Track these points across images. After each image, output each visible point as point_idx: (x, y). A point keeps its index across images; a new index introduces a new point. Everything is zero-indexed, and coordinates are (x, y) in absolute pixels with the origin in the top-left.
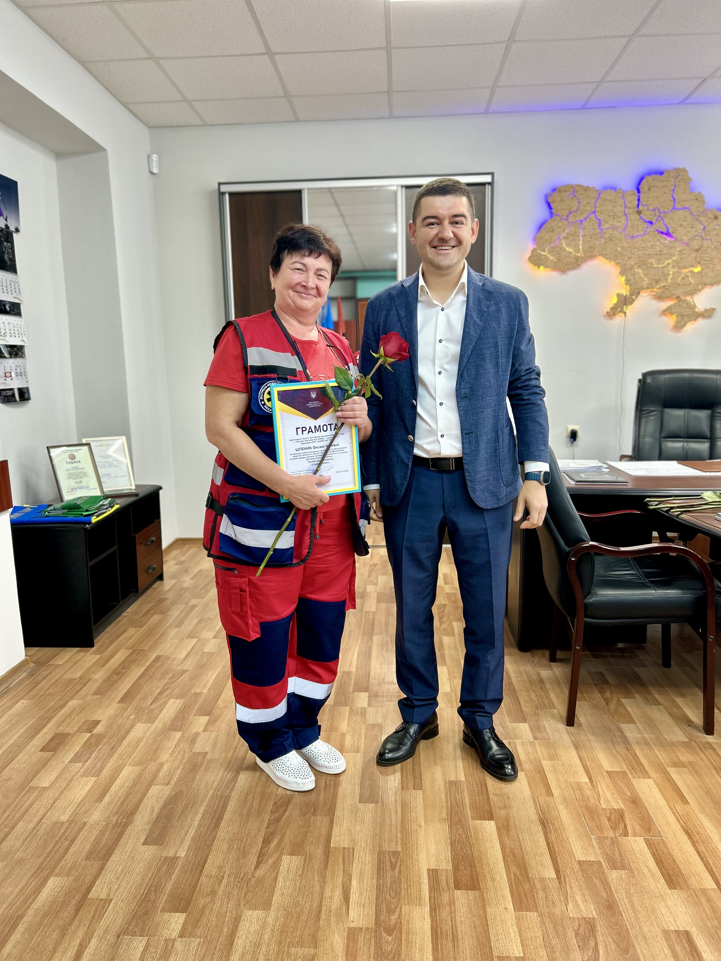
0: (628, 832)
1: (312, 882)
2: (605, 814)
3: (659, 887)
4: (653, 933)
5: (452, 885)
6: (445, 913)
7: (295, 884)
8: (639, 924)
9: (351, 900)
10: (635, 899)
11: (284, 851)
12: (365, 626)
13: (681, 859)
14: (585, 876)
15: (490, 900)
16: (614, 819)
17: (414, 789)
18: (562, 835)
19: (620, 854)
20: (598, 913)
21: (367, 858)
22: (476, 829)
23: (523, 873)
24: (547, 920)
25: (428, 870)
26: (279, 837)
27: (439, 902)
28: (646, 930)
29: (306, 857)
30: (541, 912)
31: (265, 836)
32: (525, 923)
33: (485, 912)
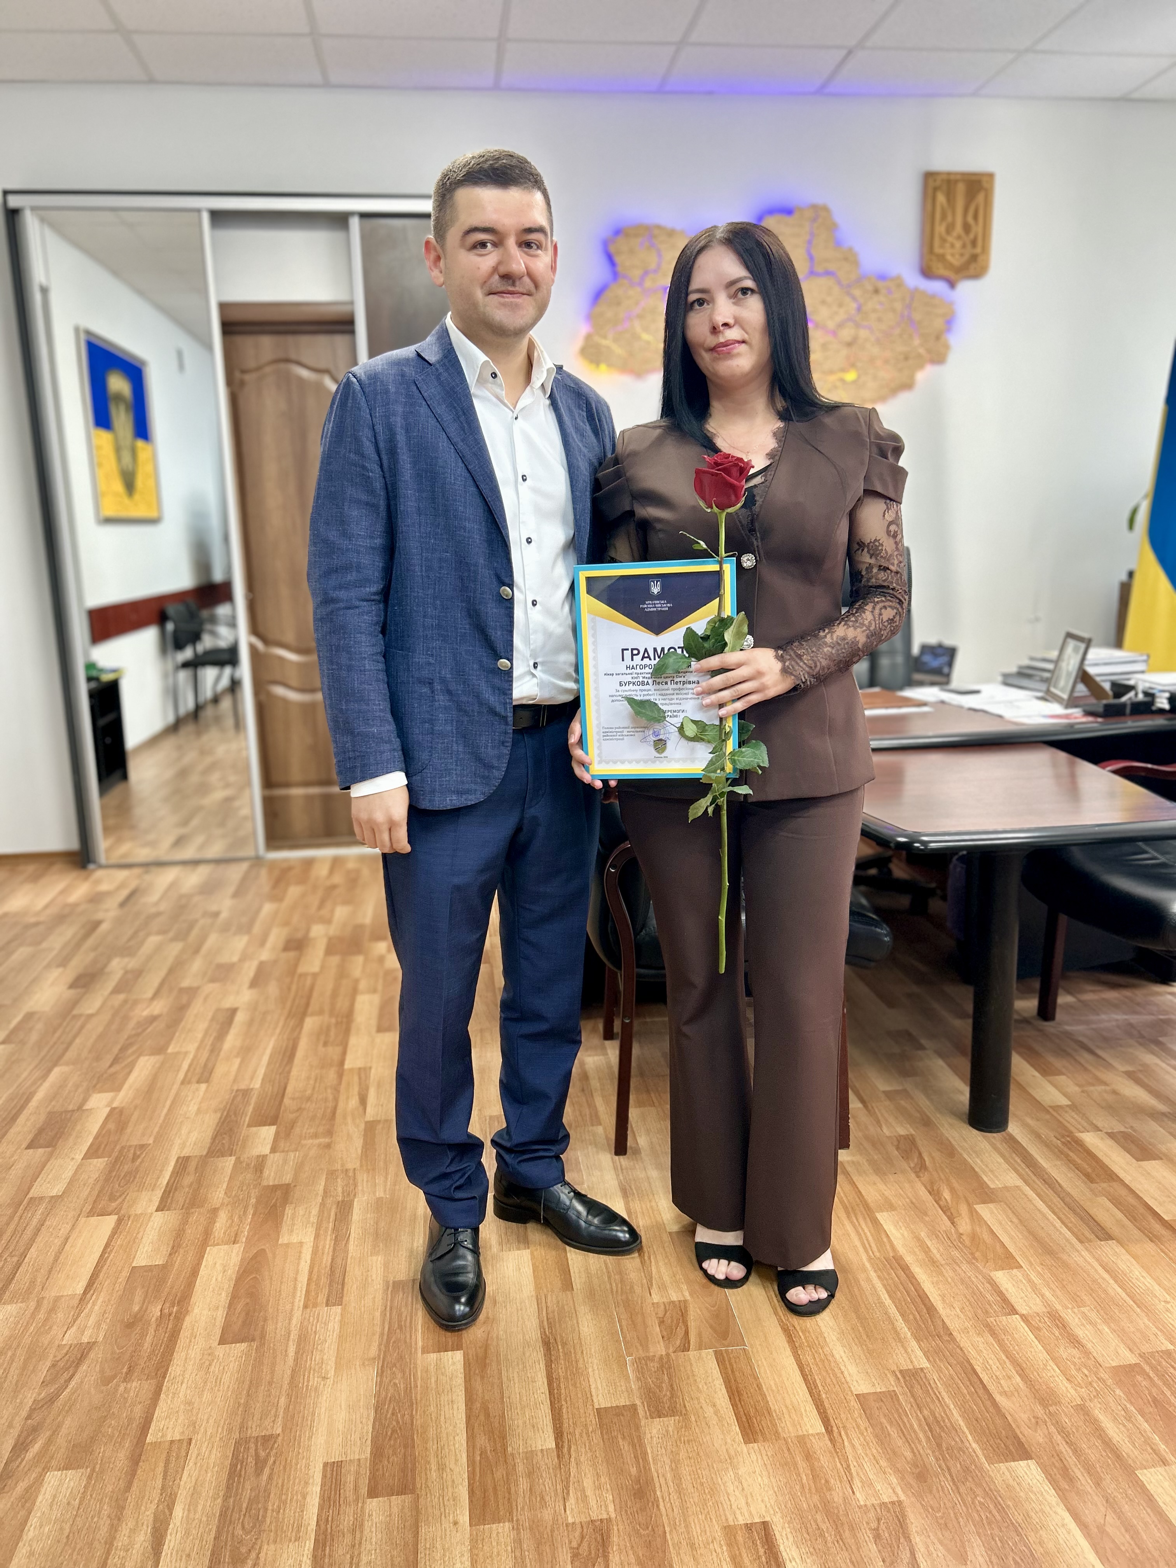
0: (689, 1343)
1: (95, 1519)
2: (656, 1314)
3: (729, 1441)
4: (708, 1533)
5: (364, 1490)
6: (341, 1550)
7: (61, 1529)
8: (685, 1521)
9: (166, 1547)
10: (685, 1471)
11: (54, 1463)
12: (294, 1000)
13: (772, 1383)
14: (605, 1437)
15: (430, 1510)
16: (670, 1321)
17: (327, 1305)
18: (577, 1362)
19: (672, 1386)
20: (618, 1507)
21: (213, 1456)
22: (427, 1371)
23: (498, 1445)
24: (525, 1535)
25: (326, 1465)
26: (48, 1434)
27: (334, 1527)
28: (696, 1530)
29: (93, 1470)
30: (518, 1520)
31: (19, 1436)
32: (485, 1548)
33: (416, 1534)
